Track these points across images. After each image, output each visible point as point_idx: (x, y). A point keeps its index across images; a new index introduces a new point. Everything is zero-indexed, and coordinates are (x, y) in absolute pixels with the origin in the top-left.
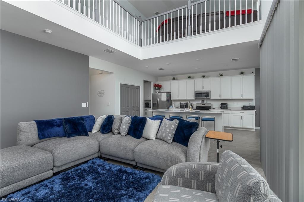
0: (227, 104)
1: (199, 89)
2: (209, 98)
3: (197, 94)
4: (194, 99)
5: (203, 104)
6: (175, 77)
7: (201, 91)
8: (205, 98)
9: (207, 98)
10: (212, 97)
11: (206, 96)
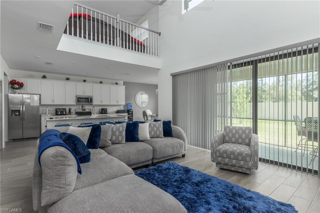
0: (107, 109)
1: (81, 94)
2: (91, 103)
3: (79, 99)
4: (75, 104)
5: (83, 110)
6: (47, 75)
7: (83, 96)
8: (88, 103)
9: (90, 103)
10: (95, 102)
11: (89, 101)
